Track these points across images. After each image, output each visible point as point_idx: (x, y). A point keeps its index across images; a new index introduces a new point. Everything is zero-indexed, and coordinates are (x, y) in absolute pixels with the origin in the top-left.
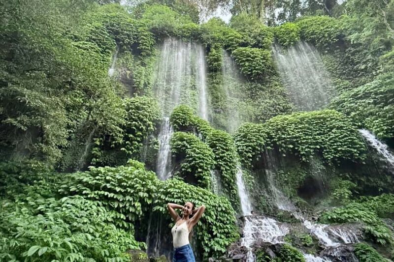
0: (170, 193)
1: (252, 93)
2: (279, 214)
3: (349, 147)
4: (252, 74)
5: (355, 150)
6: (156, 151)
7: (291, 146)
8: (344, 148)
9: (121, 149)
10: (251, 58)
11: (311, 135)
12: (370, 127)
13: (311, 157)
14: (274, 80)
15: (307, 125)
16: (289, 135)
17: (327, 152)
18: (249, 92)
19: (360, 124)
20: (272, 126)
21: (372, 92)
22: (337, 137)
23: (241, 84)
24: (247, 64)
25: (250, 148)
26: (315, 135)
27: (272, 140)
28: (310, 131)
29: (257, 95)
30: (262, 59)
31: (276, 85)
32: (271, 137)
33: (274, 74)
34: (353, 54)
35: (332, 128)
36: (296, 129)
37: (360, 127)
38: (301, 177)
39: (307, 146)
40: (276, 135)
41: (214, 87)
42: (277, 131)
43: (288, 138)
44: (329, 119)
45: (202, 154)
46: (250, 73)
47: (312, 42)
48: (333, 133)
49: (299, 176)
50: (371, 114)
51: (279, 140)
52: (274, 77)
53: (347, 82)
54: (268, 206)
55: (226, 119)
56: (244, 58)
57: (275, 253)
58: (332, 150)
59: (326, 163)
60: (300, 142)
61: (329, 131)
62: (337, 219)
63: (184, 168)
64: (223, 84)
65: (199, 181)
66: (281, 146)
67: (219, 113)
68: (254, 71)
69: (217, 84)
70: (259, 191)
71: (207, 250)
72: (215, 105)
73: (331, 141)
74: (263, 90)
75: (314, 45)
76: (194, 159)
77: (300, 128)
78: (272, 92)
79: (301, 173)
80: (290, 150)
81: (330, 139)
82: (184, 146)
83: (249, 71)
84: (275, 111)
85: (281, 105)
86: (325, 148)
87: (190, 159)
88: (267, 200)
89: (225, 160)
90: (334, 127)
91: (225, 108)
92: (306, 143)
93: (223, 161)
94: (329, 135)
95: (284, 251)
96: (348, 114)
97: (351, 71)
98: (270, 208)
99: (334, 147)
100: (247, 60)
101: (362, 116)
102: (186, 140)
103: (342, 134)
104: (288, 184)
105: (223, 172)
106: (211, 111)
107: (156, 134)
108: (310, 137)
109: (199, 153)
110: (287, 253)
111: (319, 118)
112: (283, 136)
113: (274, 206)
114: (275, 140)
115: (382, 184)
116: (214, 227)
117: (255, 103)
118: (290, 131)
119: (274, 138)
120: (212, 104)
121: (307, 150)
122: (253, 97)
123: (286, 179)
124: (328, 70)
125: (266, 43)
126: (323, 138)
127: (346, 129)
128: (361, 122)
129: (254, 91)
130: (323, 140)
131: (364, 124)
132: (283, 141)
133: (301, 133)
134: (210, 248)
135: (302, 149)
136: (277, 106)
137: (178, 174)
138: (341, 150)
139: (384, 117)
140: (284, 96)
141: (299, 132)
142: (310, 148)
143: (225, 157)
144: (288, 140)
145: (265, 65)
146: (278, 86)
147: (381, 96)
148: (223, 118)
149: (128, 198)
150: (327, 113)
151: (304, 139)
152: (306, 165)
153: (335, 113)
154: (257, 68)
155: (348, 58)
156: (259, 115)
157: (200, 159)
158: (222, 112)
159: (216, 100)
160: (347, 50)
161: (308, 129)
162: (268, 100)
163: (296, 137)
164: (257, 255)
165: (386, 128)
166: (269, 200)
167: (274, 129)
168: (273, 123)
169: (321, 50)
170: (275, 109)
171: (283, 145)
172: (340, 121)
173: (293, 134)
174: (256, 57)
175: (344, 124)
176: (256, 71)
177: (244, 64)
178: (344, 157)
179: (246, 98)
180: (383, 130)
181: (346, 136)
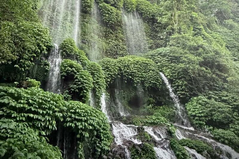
0: (78, 113)
1: (106, 34)
2: (123, 119)
3: (156, 81)
4: (108, 23)
5: (158, 83)
6: (47, 71)
7: (131, 77)
8: (154, 82)
9: (15, 66)
10: (110, 12)
11: (141, 72)
12: (165, 72)
13: (139, 84)
14: (119, 29)
15: (139, 66)
16: (131, 70)
17: (146, 82)
18: (105, 33)
19: (161, 69)
20: (122, 63)
21: (167, 55)
22: (152, 75)
23: (101, 27)
24: (107, 15)
25: (110, 76)
26: (143, 72)
27: (121, 72)
28: (140, 70)
29: (109, 36)
30: (116, 15)
31: (119, 33)
32: (120, 70)
33: (120, 26)
34: (157, 27)
35: (150, 70)
36: (134, 67)
37: (161, 71)
38: (132, 95)
39: (138, 78)
40: (124, 69)
41: (84, 24)
42: (124, 67)
43: (130, 72)
44: (149, 65)
45: (88, 80)
46: (108, 22)
47: (141, 14)
48: (150, 72)
49: (131, 94)
50: (166, 66)
51: (125, 73)
52: (119, 28)
53: (152, 40)
54: (115, 113)
55: (89, 49)
56: (107, 11)
57: (141, 148)
58: (149, 82)
59: (144, 88)
60: (135, 75)
61: (149, 71)
62: (153, 122)
63: (73, 88)
64: (90, 23)
65: (83, 98)
66: (125, 76)
67: (85, 43)
68: (111, 22)
69: (86, 22)
70: (110, 103)
71: (99, 150)
72: (83, 37)
73: (149, 77)
74: (112, 34)
75: (142, 16)
76: (82, 83)
77: (136, 67)
78: (116, 37)
79: (132, 93)
80: (129, 79)
81: (149, 76)
82: (73, 71)
83: (108, 20)
84: (117, 49)
85: (120, 46)
86: (146, 80)
87: (79, 83)
88: (115, 109)
89: (99, 85)
90: (151, 69)
91: (89, 41)
92: (138, 76)
93: (97, 85)
94: (148, 74)
95: (146, 147)
96: (157, 63)
97: (154, 35)
98: (116, 114)
99: (150, 80)
100: (108, 13)
101: (163, 66)
102: (75, 68)
103: (154, 74)
104: (125, 98)
105: (97, 92)
106: (80, 41)
107: (47, 57)
108: (140, 73)
109: (86, 79)
110: (148, 148)
111: (145, 63)
112: (128, 71)
113: (118, 113)
114: (123, 72)
115: (164, 100)
116: (102, 134)
117: (107, 41)
118: (131, 68)
119: (123, 71)
120: (81, 36)
121: (138, 80)
122: (106, 36)
123: (124, 96)
124: (145, 32)
125: (119, 5)
126: (146, 75)
127: (156, 72)
128: (161, 68)
129: (107, 33)
130: (145, 76)
131: (162, 70)
132: (127, 73)
133: (136, 70)
134: (101, 149)
135: (136, 79)
136: (119, 46)
137: (67, 92)
138: (153, 83)
139: (171, 69)
140: (122, 41)
141: (135, 69)
142: (139, 80)
143: (99, 82)
144: (130, 73)
145: (117, 19)
146: (121, 34)
147: (170, 57)
148: (87, 47)
149: (47, 118)
150: (148, 61)
151: (137, 74)
152: (135, 89)
153: (152, 62)
154: (112, 20)
155: (154, 28)
156: (108, 50)
157: (86, 83)
158: (87, 43)
159: (84, 34)
160: (154, 24)
161: (140, 68)
162: (114, 41)
163: (134, 72)
164: (131, 151)
165: (171, 74)
166: (116, 109)
167: (123, 65)
168: (123, 61)
169: (144, 20)
170: (117, 48)
171: (126, 75)
172: (154, 67)
173: (133, 70)
174: (113, 13)
175: (155, 68)
176: (112, 22)
177: (106, 15)
178: (153, 86)
179: (102, 36)
180: (170, 75)
181: (155, 75)
